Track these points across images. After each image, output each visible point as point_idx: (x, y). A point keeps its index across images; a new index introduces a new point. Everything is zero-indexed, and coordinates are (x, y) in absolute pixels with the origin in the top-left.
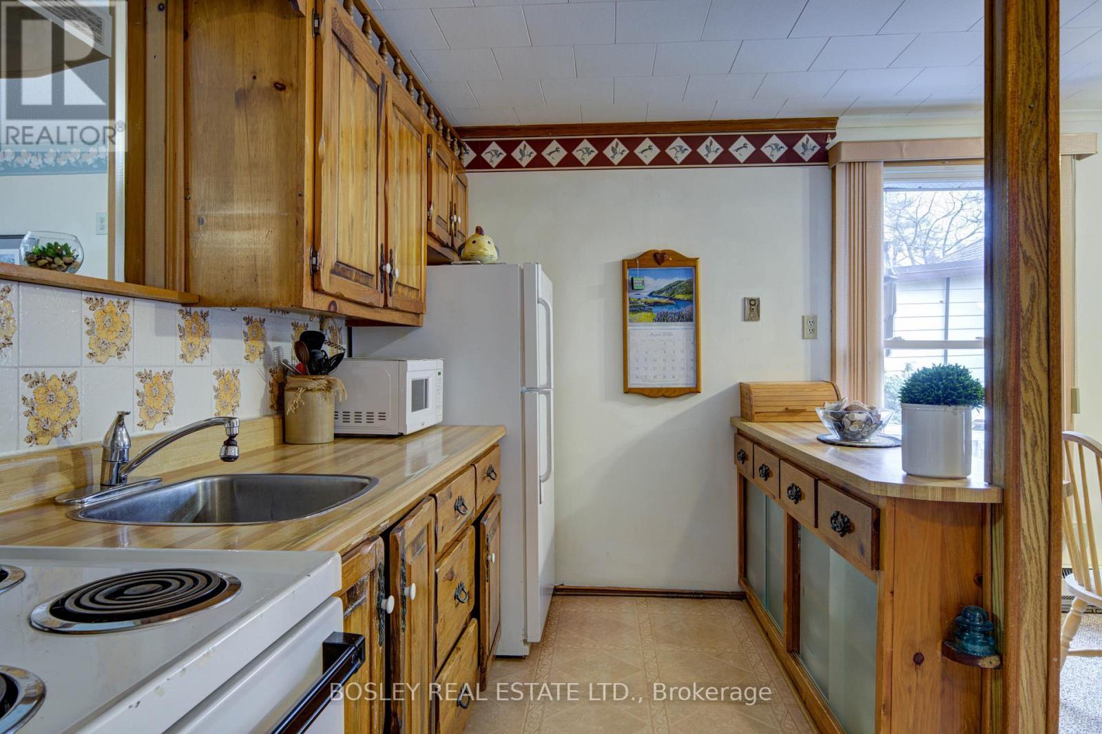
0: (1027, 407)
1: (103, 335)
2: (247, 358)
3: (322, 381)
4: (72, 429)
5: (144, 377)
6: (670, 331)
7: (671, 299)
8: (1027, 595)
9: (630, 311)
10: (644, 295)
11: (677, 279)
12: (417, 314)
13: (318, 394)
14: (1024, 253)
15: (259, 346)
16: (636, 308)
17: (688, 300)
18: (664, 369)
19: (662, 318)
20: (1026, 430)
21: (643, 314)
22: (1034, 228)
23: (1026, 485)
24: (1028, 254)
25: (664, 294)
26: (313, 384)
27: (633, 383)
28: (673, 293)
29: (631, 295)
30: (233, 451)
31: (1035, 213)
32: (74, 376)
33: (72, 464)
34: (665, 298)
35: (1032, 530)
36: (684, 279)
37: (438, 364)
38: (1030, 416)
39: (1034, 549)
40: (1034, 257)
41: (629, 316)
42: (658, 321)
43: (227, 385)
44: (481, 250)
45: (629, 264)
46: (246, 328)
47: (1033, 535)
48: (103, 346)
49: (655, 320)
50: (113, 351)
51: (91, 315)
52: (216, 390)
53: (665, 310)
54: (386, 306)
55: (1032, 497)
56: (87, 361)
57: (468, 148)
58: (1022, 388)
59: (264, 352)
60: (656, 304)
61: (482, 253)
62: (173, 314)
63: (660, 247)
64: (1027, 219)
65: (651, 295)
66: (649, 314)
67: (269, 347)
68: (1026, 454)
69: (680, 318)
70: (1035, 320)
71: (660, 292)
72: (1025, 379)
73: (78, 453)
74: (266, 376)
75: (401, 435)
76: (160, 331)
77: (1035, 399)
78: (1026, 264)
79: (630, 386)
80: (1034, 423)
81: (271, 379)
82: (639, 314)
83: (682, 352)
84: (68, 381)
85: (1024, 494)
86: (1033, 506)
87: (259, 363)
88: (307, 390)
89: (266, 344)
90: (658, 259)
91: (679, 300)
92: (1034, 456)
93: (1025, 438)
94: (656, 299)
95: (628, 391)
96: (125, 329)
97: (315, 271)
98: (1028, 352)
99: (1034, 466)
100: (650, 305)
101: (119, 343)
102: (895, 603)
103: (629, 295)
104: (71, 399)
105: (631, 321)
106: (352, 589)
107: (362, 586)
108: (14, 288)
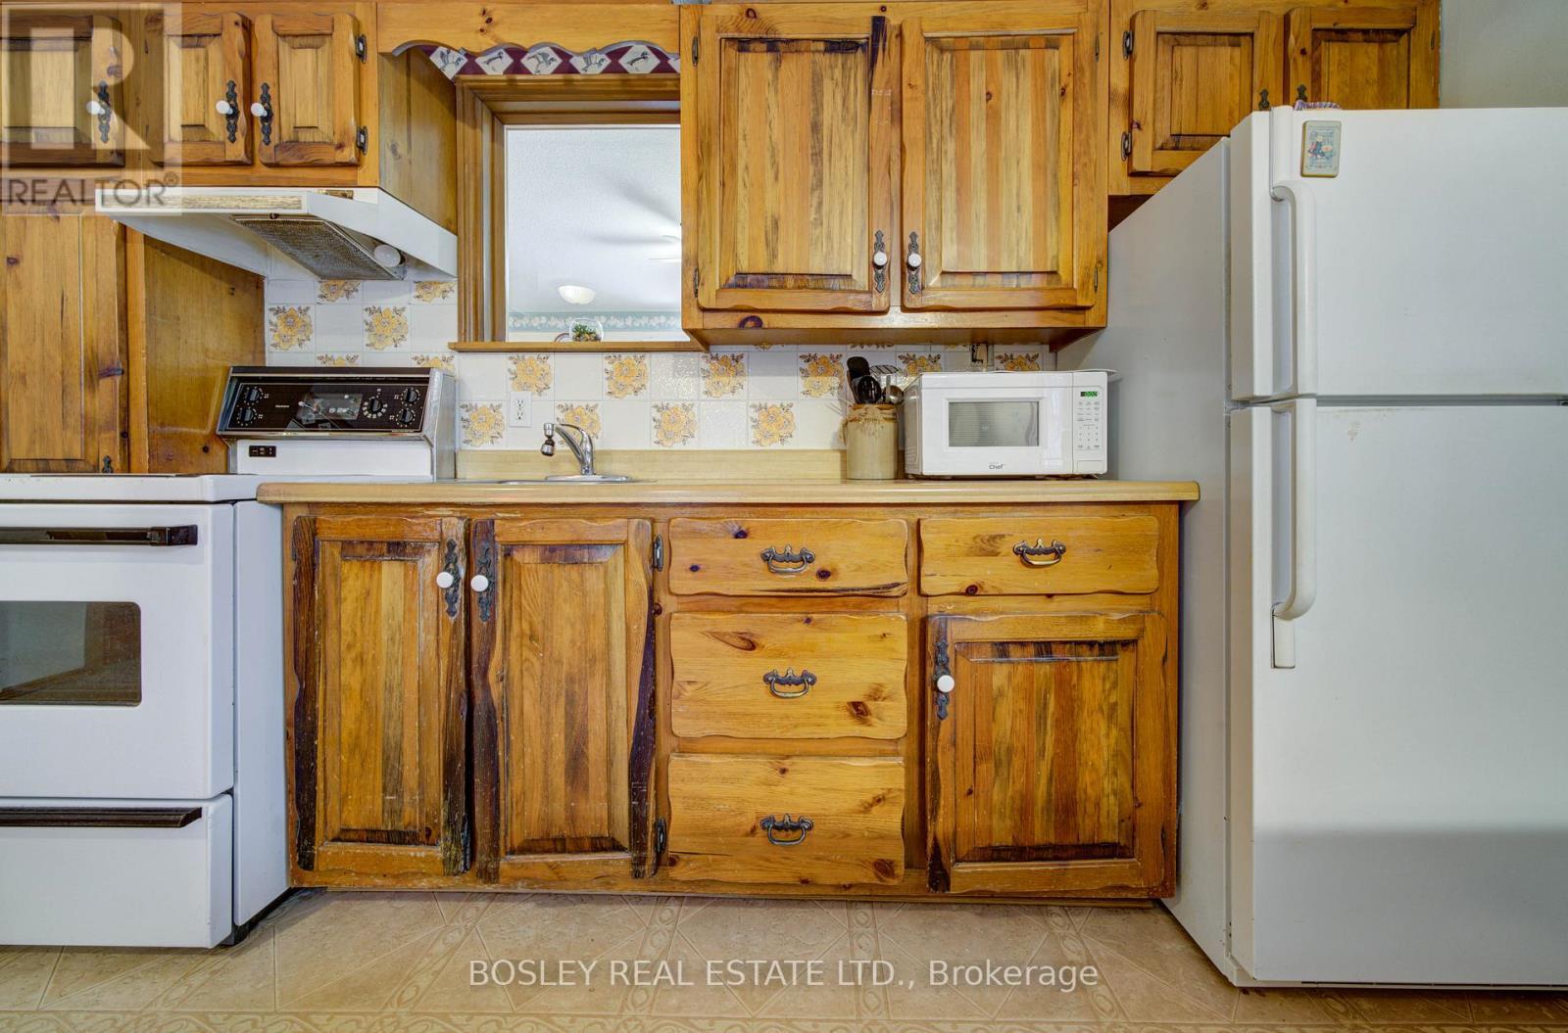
1: (621, 380)
2: (806, 392)
15: (834, 381)
32: (596, 406)
43: (772, 417)
48: (622, 388)
50: (630, 390)
51: (610, 367)
52: (753, 421)
56: (607, 397)
59: (841, 387)
62: (696, 361)
76: (677, 374)
84: (591, 409)
96: (641, 375)
97: (696, 292)
101: (636, 384)
104: (593, 421)
106: (398, 544)
107: (419, 549)
108: (552, 355)
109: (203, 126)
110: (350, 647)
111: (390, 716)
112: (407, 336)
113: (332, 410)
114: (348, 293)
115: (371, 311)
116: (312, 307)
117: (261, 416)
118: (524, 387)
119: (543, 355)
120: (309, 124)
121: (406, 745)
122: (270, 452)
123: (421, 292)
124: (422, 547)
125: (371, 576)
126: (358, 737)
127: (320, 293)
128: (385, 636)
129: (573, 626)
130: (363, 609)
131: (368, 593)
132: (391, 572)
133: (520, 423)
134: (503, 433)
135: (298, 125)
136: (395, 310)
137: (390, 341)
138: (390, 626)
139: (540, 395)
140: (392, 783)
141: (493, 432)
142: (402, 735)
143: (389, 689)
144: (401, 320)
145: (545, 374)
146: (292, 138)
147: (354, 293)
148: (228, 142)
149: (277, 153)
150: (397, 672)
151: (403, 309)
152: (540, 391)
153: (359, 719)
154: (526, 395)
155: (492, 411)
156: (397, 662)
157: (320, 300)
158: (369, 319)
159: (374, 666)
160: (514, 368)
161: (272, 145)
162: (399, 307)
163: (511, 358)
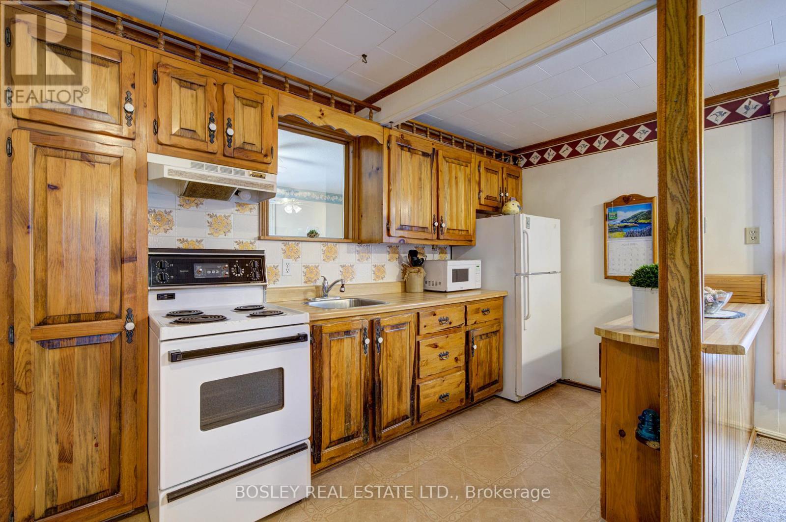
0: (674, 290)
1: (328, 254)
2: (389, 260)
3: (416, 269)
4: (318, 281)
5: (342, 266)
6: (636, 242)
7: (636, 223)
9: (609, 232)
10: (618, 222)
11: (640, 211)
12: (471, 241)
13: (414, 274)
14: (671, 194)
15: (397, 256)
16: (612, 230)
17: (648, 223)
18: (631, 265)
19: (630, 235)
20: (673, 305)
21: (617, 233)
22: (678, 177)
24: (674, 194)
25: (631, 220)
26: (412, 270)
27: (610, 273)
28: (637, 220)
29: (611, 223)
30: (343, 289)
31: (679, 167)
32: (318, 266)
33: (315, 290)
34: (632, 222)
35: (678, 368)
36: (645, 211)
37: (479, 262)
38: (676, 295)
39: (680, 381)
40: (678, 195)
41: (608, 235)
42: (627, 236)
43: (379, 270)
44: (508, 209)
45: (607, 205)
46: (388, 249)
47: (679, 371)
48: (328, 257)
49: (625, 236)
50: (332, 259)
51: (324, 249)
52: (374, 271)
53: (632, 230)
54: (438, 238)
55: (678, 347)
56: (323, 262)
57: (523, 157)
58: (669, 277)
59: (399, 258)
60: (625, 227)
61: (508, 210)
62: (355, 247)
63: (627, 193)
64: (673, 172)
65: (622, 222)
66: (621, 233)
67: (401, 256)
68: (673, 319)
69: (642, 234)
70: (680, 235)
71: (629, 219)
72: (672, 272)
73: (317, 287)
74: (400, 267)
75: (446, 292)
76: (348, 252)
77: (679, 285)
78: (672, 200)
79: (608, 274)
80: (679, 300)
81: (403, 268)
82: (614, 233)
83: (644, 254)
84: (317, 267)
85: (672, 344)
86: (679, 353)
87: (396, 262)
88: (411, 272)
89: (400, 255)
90: (626, 200)
91: (642, 223)
92: (679, 321)
93: (672, 309)
94: (626, 224)
95: (607, 277)
96: (336, 252)
97: (388, 230)
98: (674, 255)
99: (679, 328)
100: (621, 227)
101: (334, 256)
102: (608, 398)
103: (607, 223)
104: (317, 272)
105: (609, 237)
106: (347, 332)
107: (354, 332)
108: (301, 243)
109: (195, 131)
110: (334, 372)
111: (347, 394)
112: (232, 230)
113: (209, 272)
114: (197, 205)
115: (211, 216)
116: (174, 211)
117: (172, 277)
118: (289, 257)
119: (297, 243)
120: (251, 142)
121: (352, 403)
122: (171, 297)
123: (239, 208)
124: (355, 331)
125: (341, 344)
126: (336, 405)
127: (179, 203)
128: (345, 366)
129: (399, 350)
130: (338, 358)
131: (340, 351)
132: (347, 342)
133: (287, 274)
134: (279, 279)
135: (246, 141)
136: (225, 216)
137: (222, 232)
138: (347, 361)
139: (296, 261)
140: (348, 419)
141: (274, 279)
142: (351, 400)
143: (347, 384)
144: (228, 221)
145: (298, 251)
146: (241, 146)
147: (201, 205)
148: (209, 142)
149: (235, 153)
150: (349, 378)
151: (229, 216)
152: (296, 259)
153: (337, 399)
154: (290, 261)
155: (274, 269)
156: (349, 374)
157: (179, 207)
158: (210, 220)
159: (342, 377)
160: (284, 248)
161: (232, 148)
162: (227, 215)
163: (283, 243)
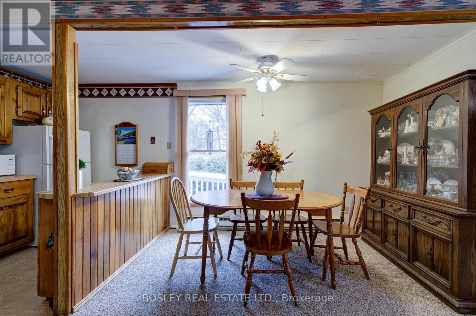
0: (59, 170)
6: (129, 147)
7: (129, 137)
8: (60, 227)
9: (117, 140)
10: (121, 136)
11: (131, 131)
14: (58, 123)
16: (119, 140)
17: (134, 138)
18: (127, 158)
19: (127, 143)
20: (59, 177)
21: (121, 141)
22: (61, 115)
23: (60, 193)
24: (59, 123)
25: (127, 135)
27: (118, 162)
28: (130, 135)
29: (118, 136)
31: (61, 111)
34: (127, 136)
35: (61, 207)
36: (133, 131)
37: (11, 157)
38: (60, 172)
39: (62, 213)
40: (61, 124)
41: (117, 142)
42: (126, 144)
45: (116, 126)
47: (62, 209)
49: (124, 144)
53: (127, 140)
55: (61, 197)
58: (58, 164)
60: (125, 138)
63: (126, 121)
64: (59, 113)
65: (123, 136)
66: (123, 142)
68: (59, 184)
69: (132, 143)
70: (62, 144)
71: (126, 135)
72: (59, 161)
77: (62, 168)
78: (59, 126)
79: (117, 163)
80: (61, 175)
82: (120, 141)
83: (132, 153)
85: (59, 196)
86: (61, 200)
90: (125, 125)
91: (131, 137)
92: (62, 184)
93: (59, 179)
94: (125, 137)
95: (116, 165)
98: (60, 153)
99: (62, 188)
100: (123, 139)
102: (41, 230)
103: (117, 136)
105: (117, 144)
